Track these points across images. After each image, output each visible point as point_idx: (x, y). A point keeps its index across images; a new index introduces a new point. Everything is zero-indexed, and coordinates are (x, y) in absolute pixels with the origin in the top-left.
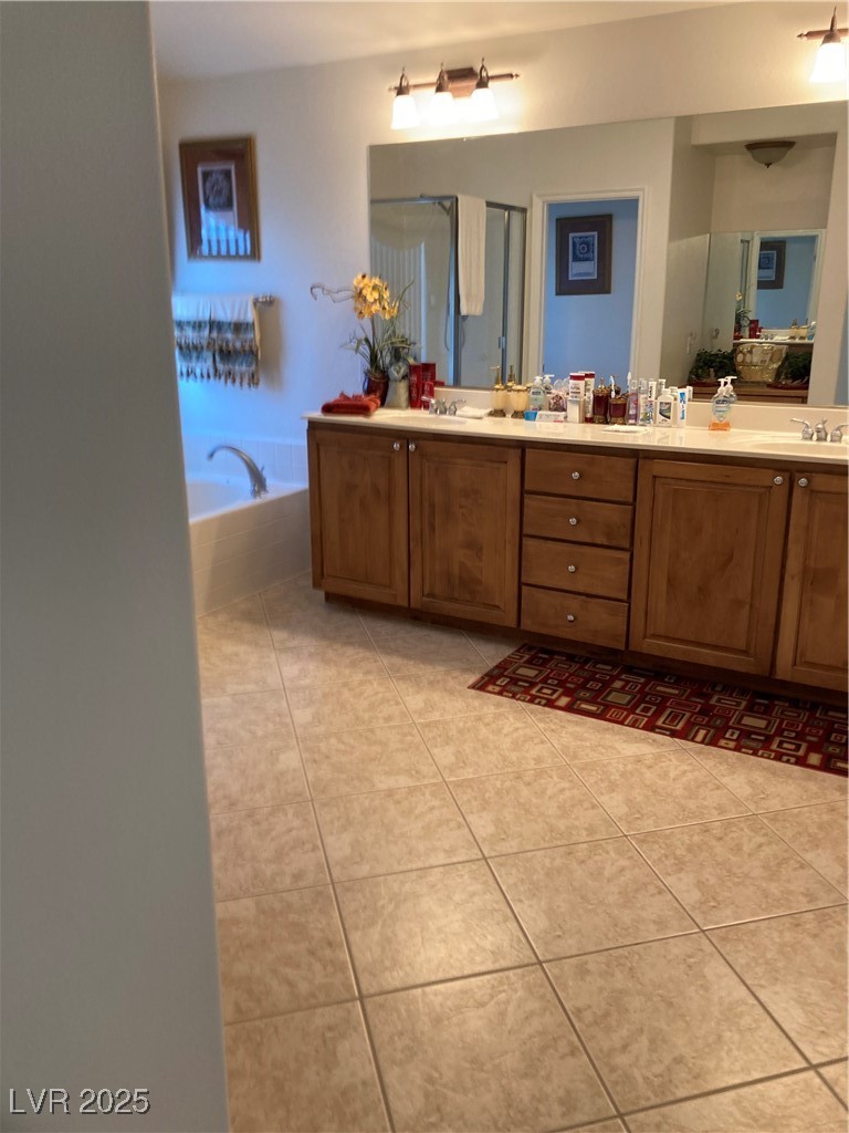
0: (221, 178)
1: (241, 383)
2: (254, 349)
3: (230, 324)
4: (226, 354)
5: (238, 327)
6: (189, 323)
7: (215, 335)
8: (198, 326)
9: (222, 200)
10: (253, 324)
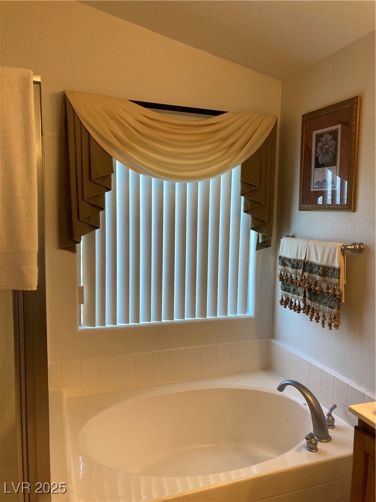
0: (330, 137)
1: (323, 323)
2: (337, 293)
3: (319, 266)
4: (313, 294)
5: (326, 271)
6: (290, 260)
7: (306, 274)
8: (295, 264)
9: (327, 159)
10: (339, 270)
